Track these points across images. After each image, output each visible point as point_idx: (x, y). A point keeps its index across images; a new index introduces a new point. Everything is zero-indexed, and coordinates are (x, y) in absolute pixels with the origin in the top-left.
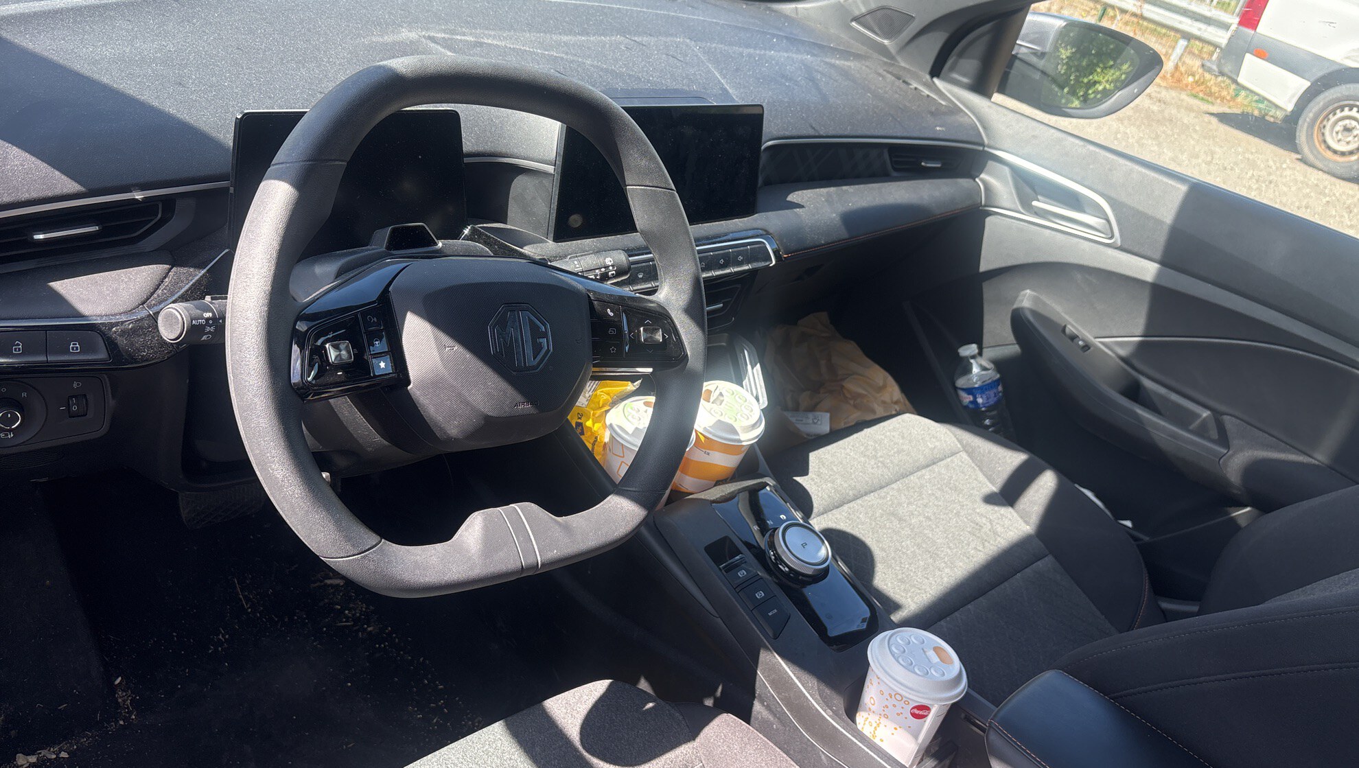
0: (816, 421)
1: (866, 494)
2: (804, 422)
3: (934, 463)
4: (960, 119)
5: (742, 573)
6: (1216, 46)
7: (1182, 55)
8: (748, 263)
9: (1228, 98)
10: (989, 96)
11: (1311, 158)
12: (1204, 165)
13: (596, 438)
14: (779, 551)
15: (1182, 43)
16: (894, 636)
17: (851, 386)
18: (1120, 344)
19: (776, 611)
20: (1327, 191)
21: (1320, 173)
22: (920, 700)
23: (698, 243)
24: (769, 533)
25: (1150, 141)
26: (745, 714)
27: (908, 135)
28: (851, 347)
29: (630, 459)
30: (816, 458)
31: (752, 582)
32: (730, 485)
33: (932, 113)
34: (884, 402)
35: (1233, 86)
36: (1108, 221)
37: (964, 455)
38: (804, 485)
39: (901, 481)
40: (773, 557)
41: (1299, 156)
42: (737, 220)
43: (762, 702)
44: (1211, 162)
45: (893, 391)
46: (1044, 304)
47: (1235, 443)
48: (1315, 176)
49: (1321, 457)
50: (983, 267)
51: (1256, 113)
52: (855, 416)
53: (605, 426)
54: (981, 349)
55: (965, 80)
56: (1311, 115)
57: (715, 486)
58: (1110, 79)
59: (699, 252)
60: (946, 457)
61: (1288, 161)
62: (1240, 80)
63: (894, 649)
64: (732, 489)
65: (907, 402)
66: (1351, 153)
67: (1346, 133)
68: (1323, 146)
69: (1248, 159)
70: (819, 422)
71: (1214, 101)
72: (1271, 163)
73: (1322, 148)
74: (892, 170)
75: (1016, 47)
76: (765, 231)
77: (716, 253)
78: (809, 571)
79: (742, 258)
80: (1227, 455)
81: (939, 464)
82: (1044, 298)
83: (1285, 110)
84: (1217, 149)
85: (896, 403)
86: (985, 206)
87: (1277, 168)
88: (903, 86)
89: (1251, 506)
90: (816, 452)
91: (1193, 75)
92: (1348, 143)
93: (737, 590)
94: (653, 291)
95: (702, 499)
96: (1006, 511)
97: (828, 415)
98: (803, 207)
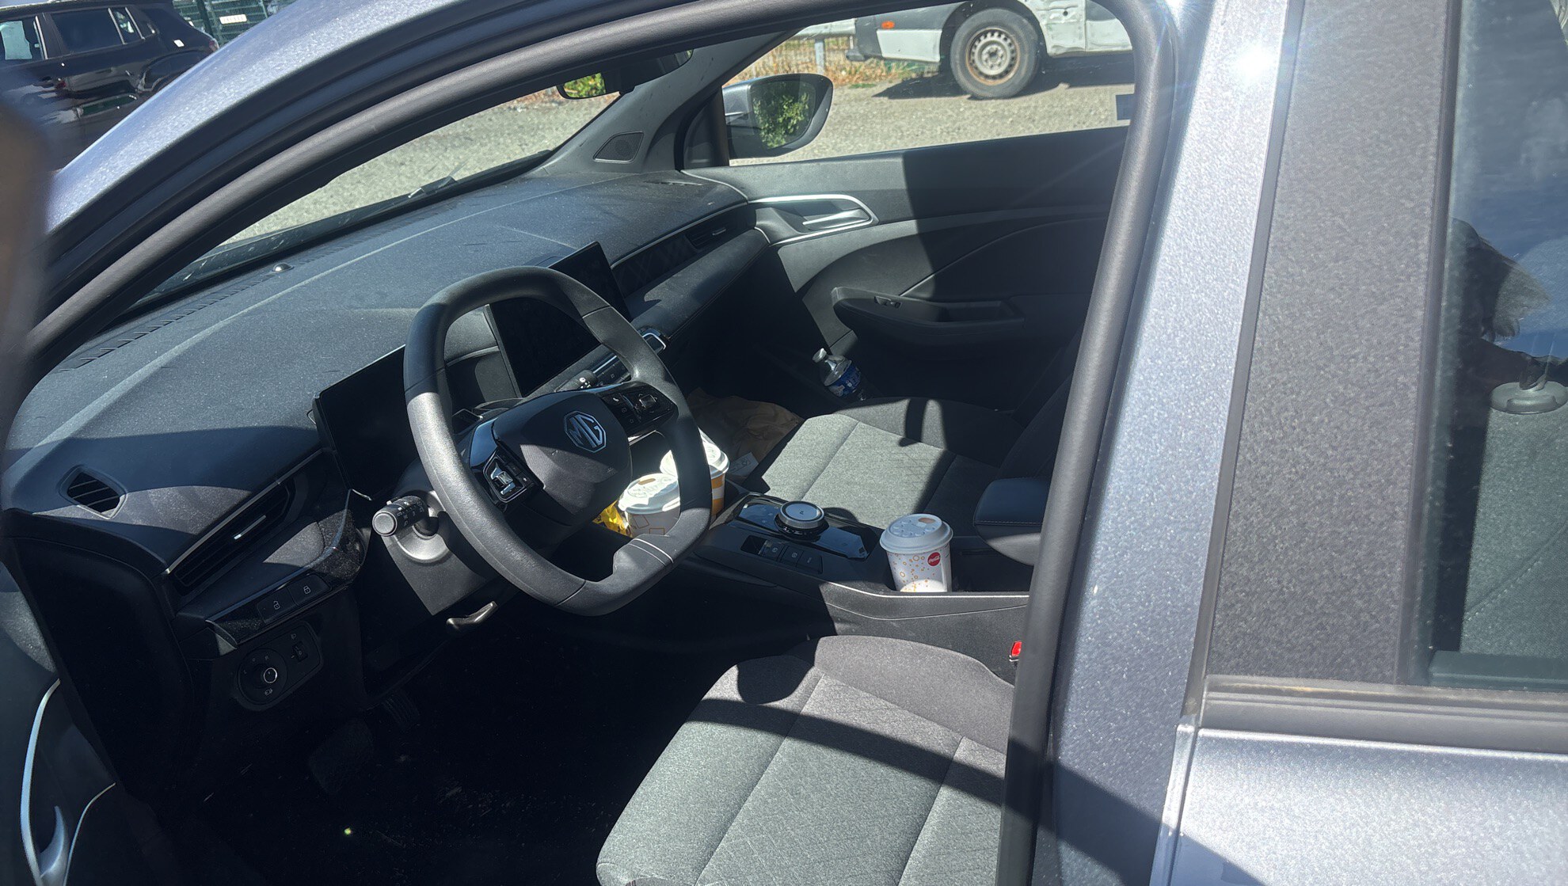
1: (815, 479)
3: (845, 439)
4: (718, 189)
5: (775, 550)
6: (848, 35)
7: (825, 55)
9: (884, 74)
10: (727, 164)
11: (978, 92)
12: (898, 141)
13: (619, 527)
15: (819, 46)
16: (892, 527)
17: (754, 426)
18: (920, 289)
19: (810, 559)
20: (1006, 113)
21: (993, 101)
22: (929, 550)
24: (775, 517)
25: (844, 144)
26: (834, 633)
27: (693, 219)
30: (769, 477)
31: (785, 551)
33: (698, 195)
34: (785, 423)
35: (882, 62)
36: (861, 208)
37: (861, 425)
39: (831, 460)
40: (788, 531)
41: (969, 96)
43: (838, 622)
44: (902, 135)
45: (785, 415)
46: (852, 290)
48: (991, 106)
50: (796, 288)
51: (914, 75)
52: (770, 445)
54: (827, 349)
55: (704, 161)
56: (957, 57)
58: (798, 112)
60: (851, 432)
61: (963, 104)
62: (884, 55)
65: (801, 414)
66: (1007, 72)
67: (994, 58)
68: (982, 78)
69: (931, 118)
70: (748, 463)
71: (874, 83)
72: (950, 113)
73: (981, 80)
74: (697, 249)
75: (727, 119)
76: (647, 327)
78: (812, 526)
81: (848, 438)
82: (849, 287)
83: (934, 63)
84: (902, 123)
85: (793, 420)
86: (772, 243)
87: (958, 115)
88: (665, 186)
90: (766, 474)
91: (844, 69)
92: (999, 65)
93: (779, 560)
94: (629, 378)
95: (718, 526)
96: (917, 444)
98: (659, 301)
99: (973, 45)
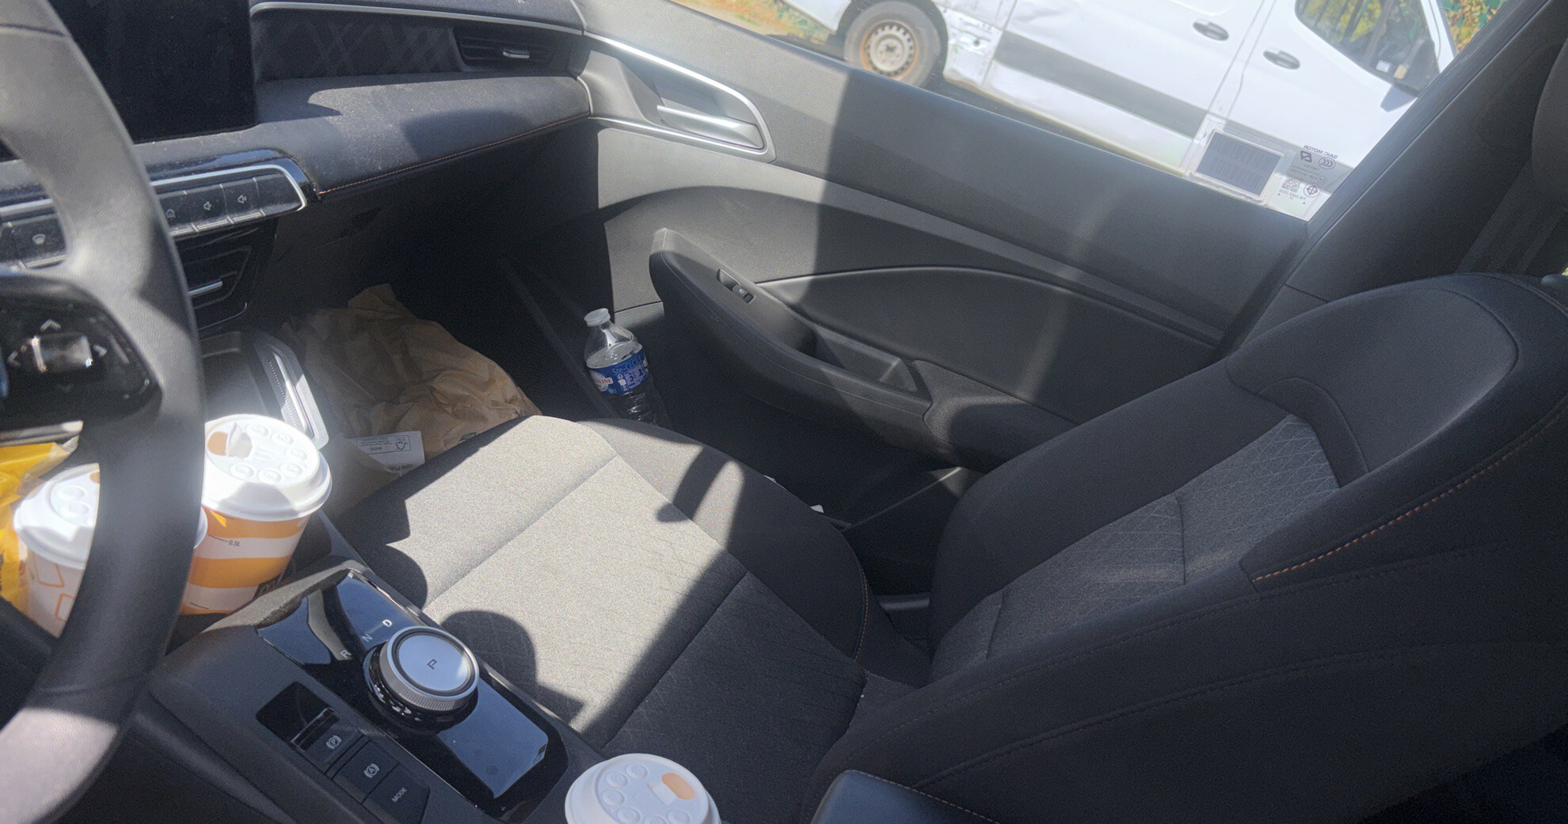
0: (401, 446)
1: (501, 545)
2: (383, 450)
3: (584, 480)
5: (333, 742)
8: (258, 206)
14: (392, 685)
16: (603, 777)
17: (446, 386)
18: (787, 288)
19: (404, 790)
23: (155, 175)
24: (369, 656)
27: (480, 9)
28: (435, 331)
29: (73, 589)
30: (419, 506)
31: (355, 751)
32: (285, 588)
34: (495, 403)
36: (756, 126)
37: (620, 460)
38: (406, 552)
39: (545, 515)
40: (381, 696)
42: (225, 134)
45: (505, 386)
46: (689, 245)
47: (935, 392)
49: (1024, 394)
50: (603, 202)
51: (805, 33)
52: (458, 431)
53: (13, 533)
54: (612, 313)
56: (855, 35)
57: (257, 596)
59: (160, 190)
60: (597, 468)
63: (606, 800)
64: (291, 596)
65: (526, 398)
67: (890, 53)
68: (870, 69)
70: (407, 447)
74: (464, 64)
76: (281, 151)
77: (194, 191)
78: (446, 705)
79: (245, 199)
80: (931, 409)
81: (590, 479)
82: (687, 236)
83: (828, 30)
85: (511, 401)
86: (595, 114)
89: (961, 466)
90: (415, 497)
92: (892, 63)
93: (331, 774)
95: (236, 628)
96: (686, 527)
97: (419, 433)
98: (338, 113)
99: (875, 31)
